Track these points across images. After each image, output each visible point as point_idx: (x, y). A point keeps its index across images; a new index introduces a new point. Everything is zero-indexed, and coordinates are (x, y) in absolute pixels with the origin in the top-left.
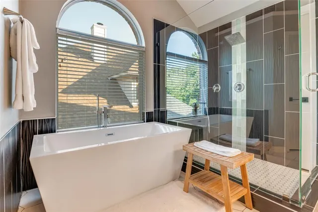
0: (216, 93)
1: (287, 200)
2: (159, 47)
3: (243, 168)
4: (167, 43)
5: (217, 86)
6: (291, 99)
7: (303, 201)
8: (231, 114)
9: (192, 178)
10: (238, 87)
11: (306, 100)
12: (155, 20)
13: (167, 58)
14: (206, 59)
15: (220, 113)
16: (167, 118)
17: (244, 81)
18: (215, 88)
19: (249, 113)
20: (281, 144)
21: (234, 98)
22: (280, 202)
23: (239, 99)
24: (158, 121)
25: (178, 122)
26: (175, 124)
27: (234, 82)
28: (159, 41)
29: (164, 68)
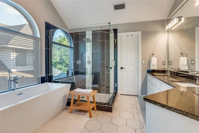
0: (78, 65)
1: (107, 103)
2: (48, 39)
3: (93, 96)
4: (53, 36)
5: (79, 61)
6: (107, 67)
7: (110, 102)
8: (85, 74)
9: (74, 106)
10: (89, 62)
11: (111, 68)
12: (46, 22)
13: (53, 45)
14: (73, 46)
15: (81, 74)
16: (53, 79)
17: (91, 60)
18: (78, 62)
19: (93, 74)
20: (104, 85)
21: (87, 67)
22: (105, 105)
23: (89, 68)
24: (48, 82)
25: (60, 81)
26: (58, 82)
27: (87, 60)
28: (48, 35)
29: (51, 51)
